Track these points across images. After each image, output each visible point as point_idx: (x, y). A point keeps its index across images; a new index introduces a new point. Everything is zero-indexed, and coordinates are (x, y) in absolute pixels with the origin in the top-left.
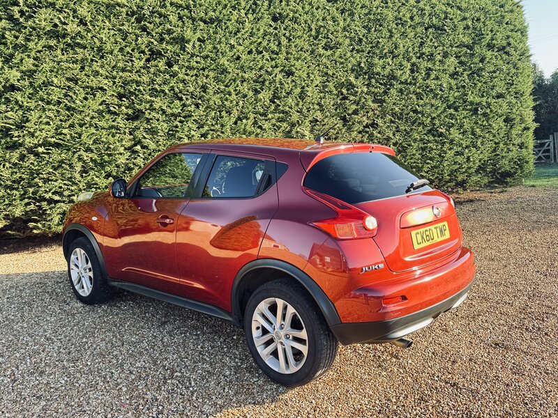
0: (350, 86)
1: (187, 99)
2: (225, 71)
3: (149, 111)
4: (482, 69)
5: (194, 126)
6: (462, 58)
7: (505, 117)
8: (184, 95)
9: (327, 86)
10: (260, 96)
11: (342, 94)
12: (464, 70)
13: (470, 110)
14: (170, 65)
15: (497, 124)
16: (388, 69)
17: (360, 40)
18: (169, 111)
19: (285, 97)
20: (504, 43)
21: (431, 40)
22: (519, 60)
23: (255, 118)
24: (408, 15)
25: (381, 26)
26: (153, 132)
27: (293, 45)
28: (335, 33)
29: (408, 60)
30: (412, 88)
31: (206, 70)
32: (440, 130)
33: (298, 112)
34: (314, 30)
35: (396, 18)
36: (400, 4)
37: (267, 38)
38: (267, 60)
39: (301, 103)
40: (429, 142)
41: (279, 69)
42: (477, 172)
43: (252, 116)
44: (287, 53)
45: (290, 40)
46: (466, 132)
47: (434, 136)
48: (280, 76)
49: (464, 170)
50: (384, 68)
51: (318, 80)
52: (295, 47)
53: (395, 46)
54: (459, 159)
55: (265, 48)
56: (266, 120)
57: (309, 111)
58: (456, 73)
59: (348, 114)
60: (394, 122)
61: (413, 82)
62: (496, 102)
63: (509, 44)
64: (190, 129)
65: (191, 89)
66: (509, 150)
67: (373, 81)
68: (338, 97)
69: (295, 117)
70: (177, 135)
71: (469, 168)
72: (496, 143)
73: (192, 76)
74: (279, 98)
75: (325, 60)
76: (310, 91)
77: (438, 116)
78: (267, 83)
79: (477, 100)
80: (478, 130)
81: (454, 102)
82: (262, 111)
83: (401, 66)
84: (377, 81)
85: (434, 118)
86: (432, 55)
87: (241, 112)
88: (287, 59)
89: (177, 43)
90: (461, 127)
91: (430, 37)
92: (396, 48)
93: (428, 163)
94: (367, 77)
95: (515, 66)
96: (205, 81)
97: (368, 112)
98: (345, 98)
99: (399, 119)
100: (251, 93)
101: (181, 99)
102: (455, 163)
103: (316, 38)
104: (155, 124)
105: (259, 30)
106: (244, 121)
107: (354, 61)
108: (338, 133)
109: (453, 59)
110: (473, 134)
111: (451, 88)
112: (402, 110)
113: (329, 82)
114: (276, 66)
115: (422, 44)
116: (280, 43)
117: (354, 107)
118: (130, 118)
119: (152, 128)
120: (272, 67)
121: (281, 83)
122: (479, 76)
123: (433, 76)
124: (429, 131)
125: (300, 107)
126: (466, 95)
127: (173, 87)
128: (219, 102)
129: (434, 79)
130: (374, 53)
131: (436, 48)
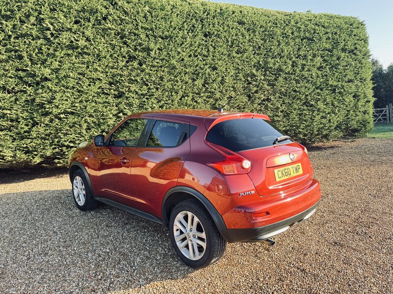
0: (253, 76)
1: (151, 85)
2: (174, 68)
3: (128, 92)
4: (338, 64)
5: (155, 101)
6: (325, 58)
7: (353, 94)
8: (149, 82)
9: (238, 76)
10: (196, 83)
11: (248, 81)
12: (327, 65)
13: (331, 90)
14: (140, 64)
15: (349, 99)
16: (277, 65)
17: (260, 47)
18: (140, 92)
19: (211, 83)
20: (353, 48)
21: (305, 46)
22: (363, 58)
23: (193, 96)
24: (290, 32)
25: (272, 38)
26: (130, 105)
27: (217, 51)
28: (243, 43)
29: (290, 59)
30: (293, 77)
31: (163, 67)
32: (311, 103)
33: (220, 92)
34: (230, 42)
35: (283, 33)
36: (285, 25)
37: (200, 47)
38: (201, 61)
39: (222, 87)
40: (304, 110)
41: (208, 66)
42: (336, 129)
43: (191, 95)
44: (213, 56)
45: (215, 48)
46: (328, 104)
47: (307, 106)
48: (208, 70)
49: (327, 128)
50: (275, 64)
51: (233, 72)
52: (218, 52)
53: (282, 50)
54: (324, 121)
55: (199, 53)
56: (200, 97)
57: (226, 91)
58: (321, 67)
59: (252, 93)
60: (281, 98)
61: (293, 72)
62: (348, 85)
63: (356, 48)
64: (153, 103)
65: (154, 79)
66: (357, 115)
67: (268, 72)
68: (245, 82)
69: (218, 95)
70: (145, 106)
71: (331, 126)
72: (348, 111)
73: (154, 71)
74: (208, 84)
75: (237, 60)
76: (227, 79)
77: (310, 94)
78: (200, 74)
79: (335, 83)
80: (336, 102)
81: (320, 85)
82: (197, 91)
83: (286, 63)
84: (270, 73)
85: (308, 95)
86: (305, 56)
87: (184, 92)
88: (213, 60)
89: (145, 51)
90: (325, 100)
91: (305, 45)
92: (282, 52)
93: (303, 124)
94: (264, 70)
95: (360, 62)
96: (162, 74)
97: (264, 92)
98: (250, 83)
99: (284, 96)
100: (190, 81)
101: (147, 85)
102: (321, 123)
103: (231, 46)
104: (131, 100)
105: (195, 42)
106: (186, 98)
107: (255, 60)
108: (245, 105)
109: (319, 58)
110: (333, 105)
111: (318, 77)
112: (287, 90)
113: (239, 73)
114: (206, 64)
115: (299, 49)
116: (208, 50)
117: (255, 89)
118: (116, 97)
119: (130, 103)
120: (203, 65)
121: (209, 75)
122: (336, 68)
123: (306, 69)
124: (304, 103)
125: (221, 89)
126: (328, 81)
127: (142, 77)
128: (170, 87)
129: (307, 71)
130: (268, 55)
131: (308, 51)
